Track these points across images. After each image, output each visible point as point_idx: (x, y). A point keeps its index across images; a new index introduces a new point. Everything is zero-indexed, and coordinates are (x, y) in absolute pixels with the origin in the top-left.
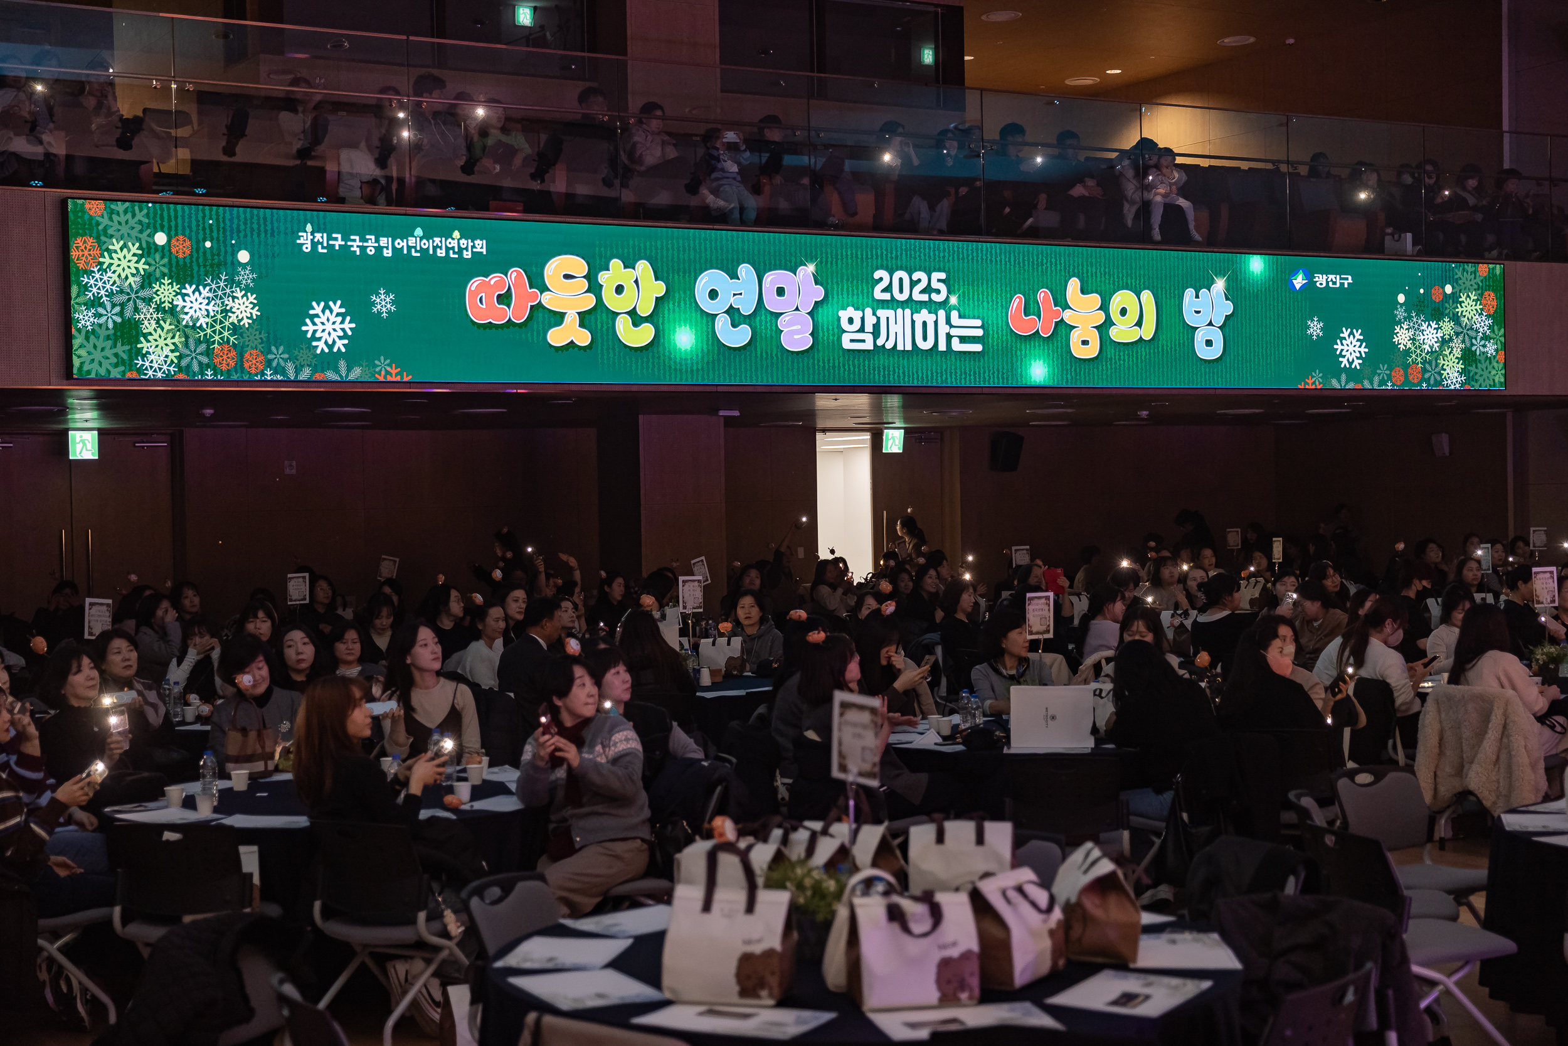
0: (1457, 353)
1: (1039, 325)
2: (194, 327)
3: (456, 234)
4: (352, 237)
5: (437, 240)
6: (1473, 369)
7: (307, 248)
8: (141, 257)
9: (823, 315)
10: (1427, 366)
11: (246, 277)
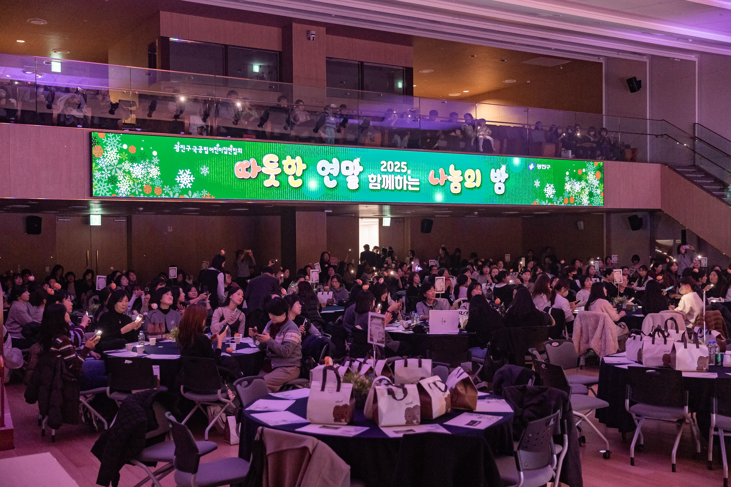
0: (587, 193)
1: (439, 181)
2: (137, 179)
3: (231, 146)
4: (194, 147)
5: (224, 148)
6: (592, 199)
7: (178, 151)
8: (117, 153)
9: (363, 176)
10: (576, 197)
11: (156, 161)
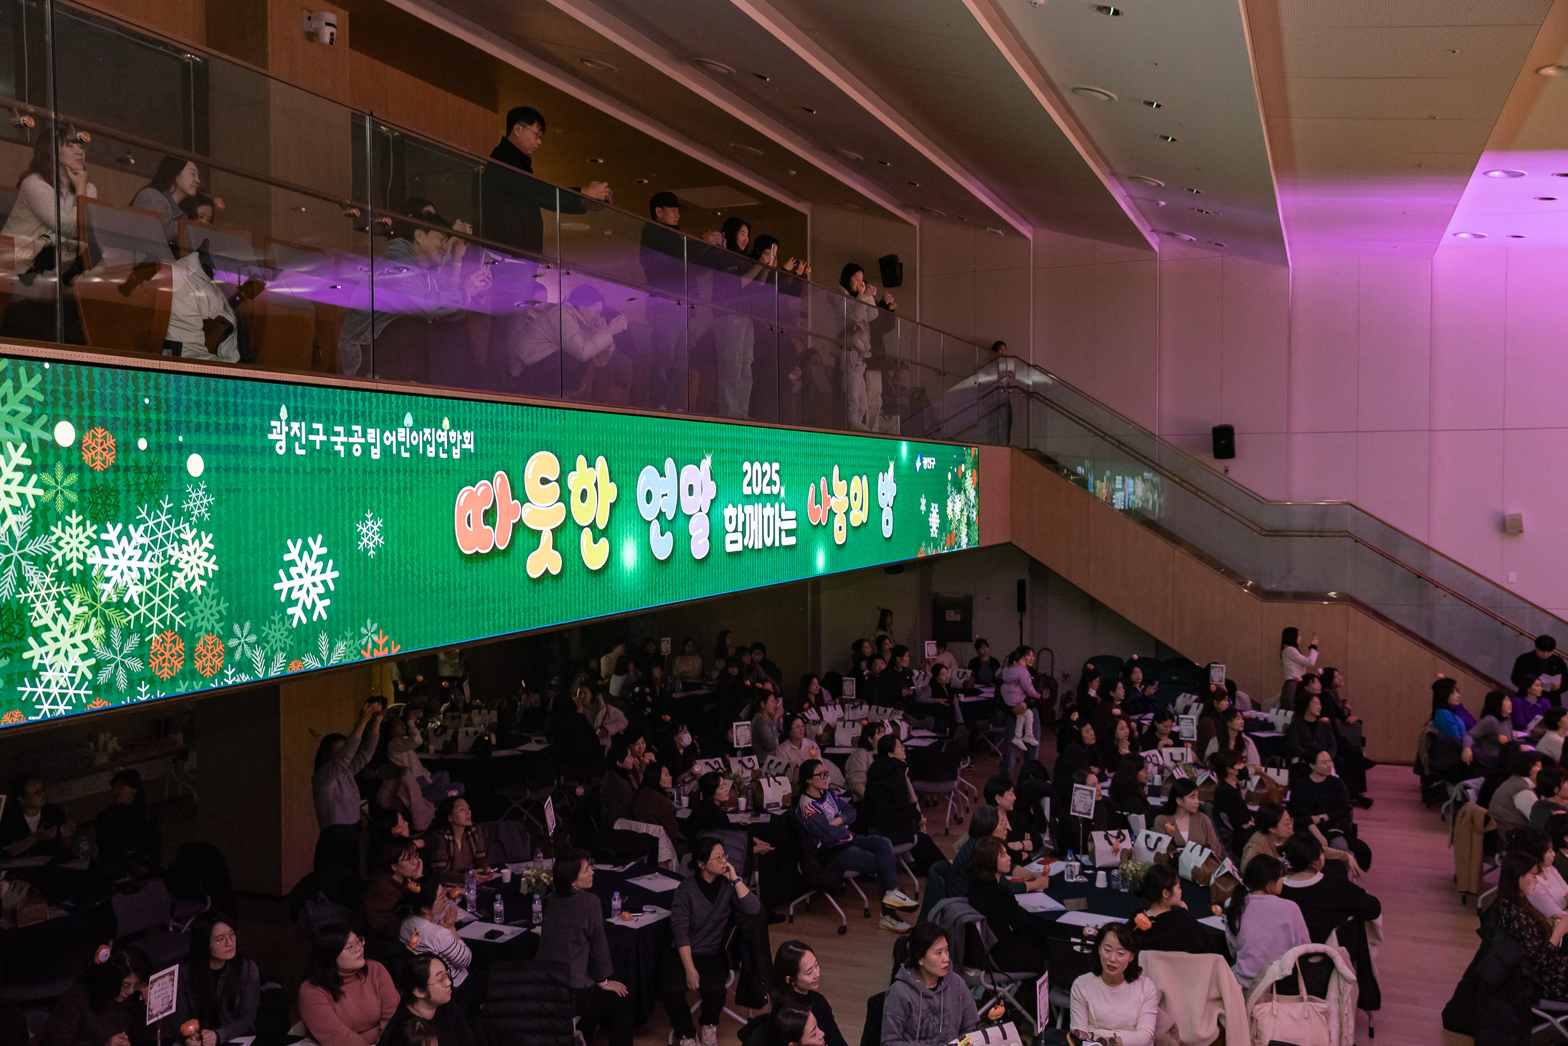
2: (119, 605)
3: (446, 423)
4: (336, 429)
5: (428, 432)
7: (281, 449)
8: (28, 471)
11: (199, 502)
